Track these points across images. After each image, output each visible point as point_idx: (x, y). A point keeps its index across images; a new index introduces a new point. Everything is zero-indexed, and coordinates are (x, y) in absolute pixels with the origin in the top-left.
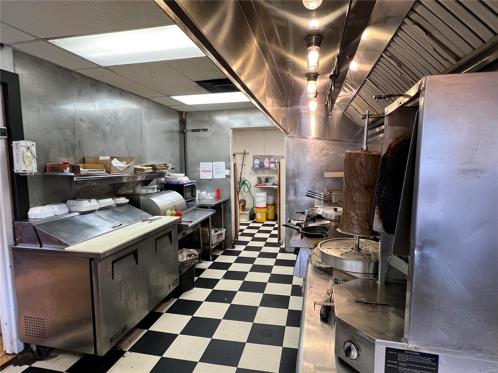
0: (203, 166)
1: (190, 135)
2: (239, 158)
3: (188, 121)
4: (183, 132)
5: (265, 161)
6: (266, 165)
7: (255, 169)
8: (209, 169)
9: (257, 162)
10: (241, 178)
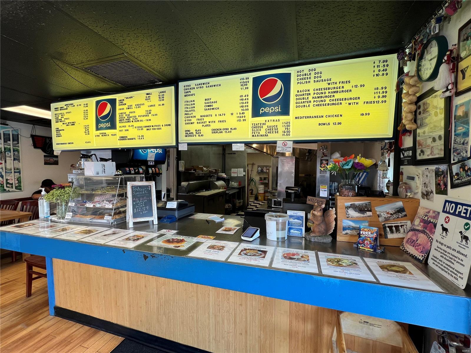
0: (233, 170)
1: (227, 155)
2: (250, 166)
3: (227, 149)
4: (224, 154)
5: (264, 169)
6: (265, 170)
7: (259, 173)
8: (236, 172)
9: (260, 169)
10: (251, 177)
